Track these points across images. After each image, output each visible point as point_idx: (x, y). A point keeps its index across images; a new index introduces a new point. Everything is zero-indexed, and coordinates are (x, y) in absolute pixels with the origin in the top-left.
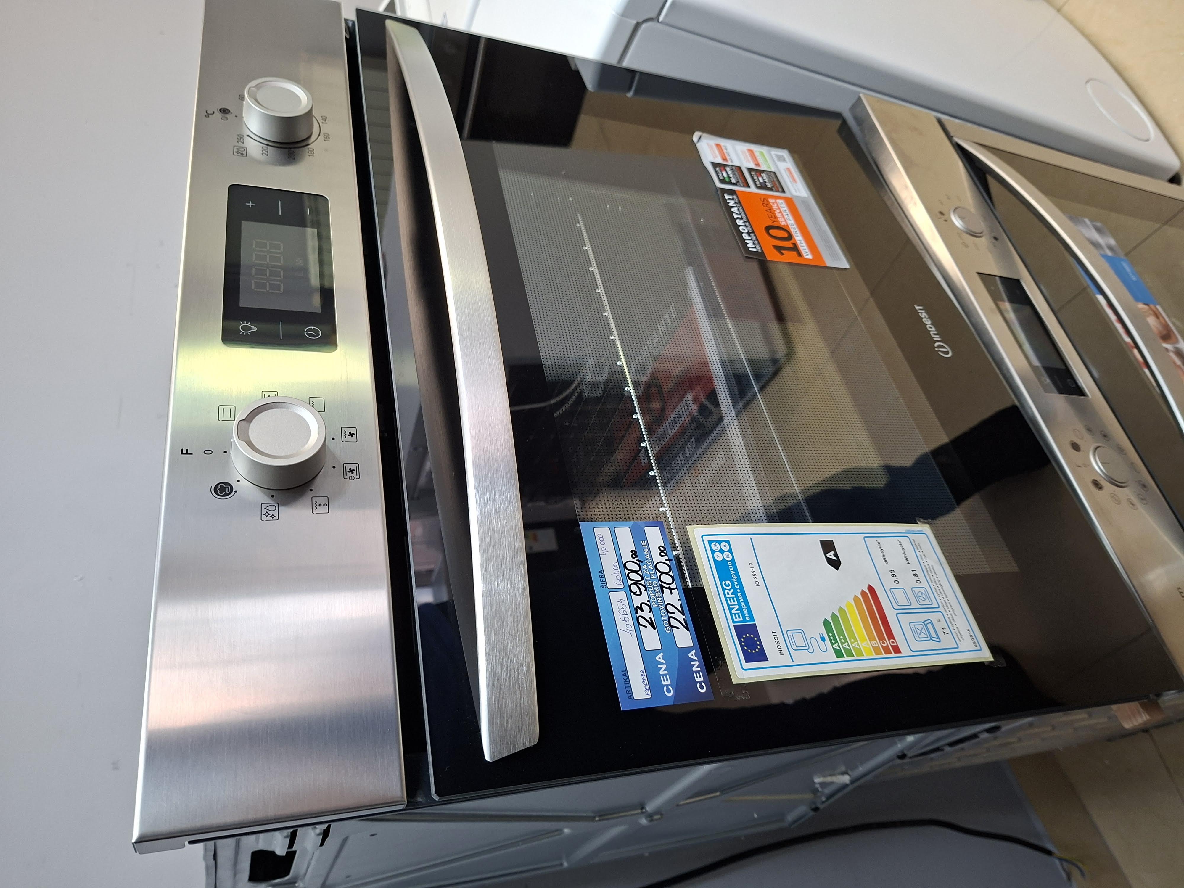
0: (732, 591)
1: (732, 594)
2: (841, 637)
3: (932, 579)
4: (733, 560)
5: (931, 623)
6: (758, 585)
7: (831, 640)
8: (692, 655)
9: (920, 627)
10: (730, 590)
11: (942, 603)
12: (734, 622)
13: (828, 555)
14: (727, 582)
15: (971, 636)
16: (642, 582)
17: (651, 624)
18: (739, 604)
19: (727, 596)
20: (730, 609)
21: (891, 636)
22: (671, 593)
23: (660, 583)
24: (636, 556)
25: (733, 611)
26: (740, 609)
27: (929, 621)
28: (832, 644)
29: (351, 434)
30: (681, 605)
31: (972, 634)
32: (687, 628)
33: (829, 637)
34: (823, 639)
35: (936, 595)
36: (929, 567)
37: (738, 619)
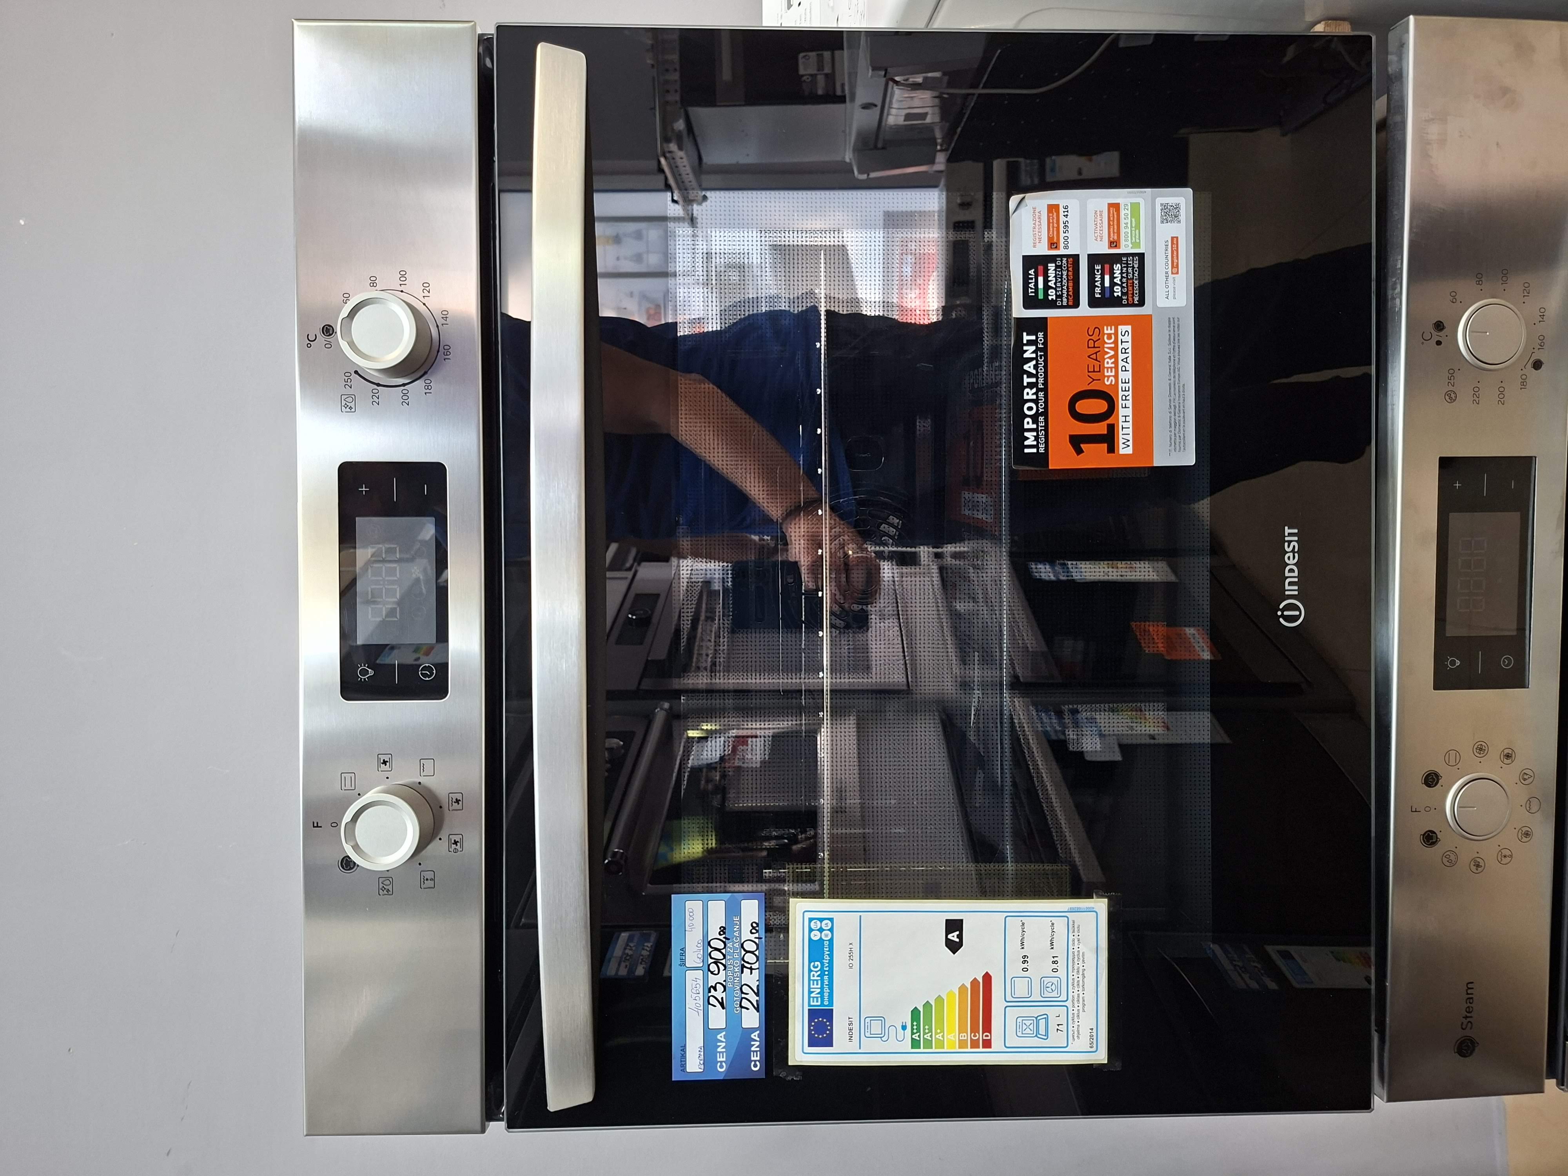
0: (819, 973)
1: (818, 976)
2: (927, 1027)
3: (1076, 968)
4: (831, 941)
5: (1047, 1019)
6: (851, 967)
7: (912, 1029)
8: (755, 1036)
9: (1028, 1023)
10: (816, 972)
11: (1073, 997)
12: (809, 1005)
13: (950, 936)
14: (817, 963)
15: (1091, 1036)
16: (723, 962)
17: (722, 1004)
18: (822, 988)
19: (812, 978)
20: (810, 992)
21: (987, 1028)
22: (751, 973)
23: (743, 962)
24: (724, 933)
25: (812, 995)
26: (821, 993)
27: (1045, 1016)
28: (913, 1033)
29: (457, 801)
30: (758, 986)
31: (1094, 1034)
32: (757, 1009)
33: (912, 1025)
34: (904, 1028)
35: (1070, 986)
36: (1079, 955)
37: (815, 1003)
